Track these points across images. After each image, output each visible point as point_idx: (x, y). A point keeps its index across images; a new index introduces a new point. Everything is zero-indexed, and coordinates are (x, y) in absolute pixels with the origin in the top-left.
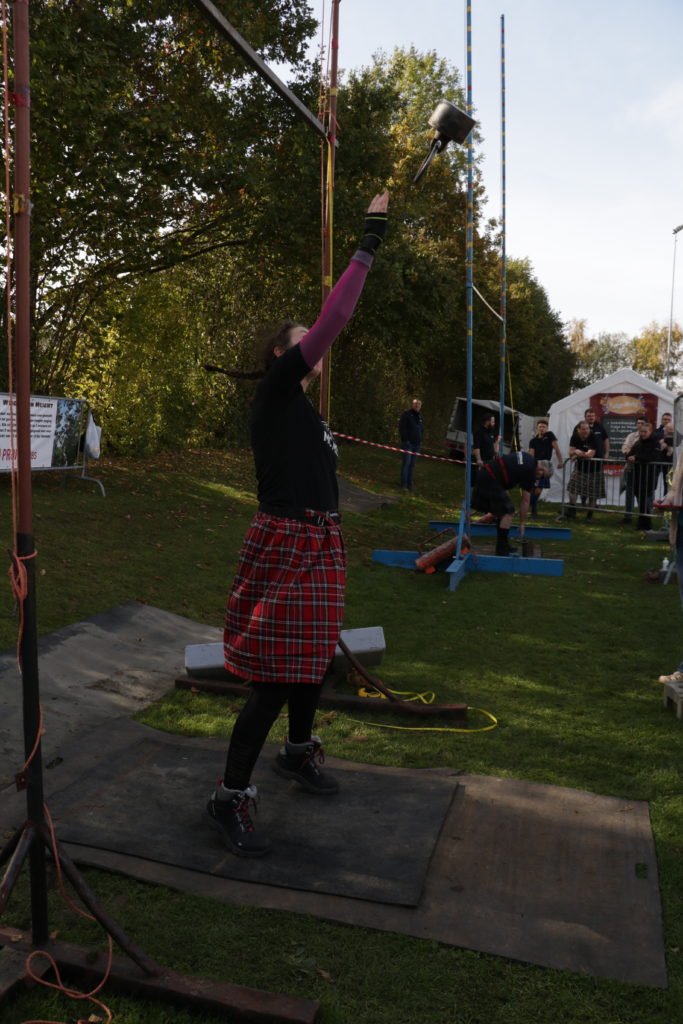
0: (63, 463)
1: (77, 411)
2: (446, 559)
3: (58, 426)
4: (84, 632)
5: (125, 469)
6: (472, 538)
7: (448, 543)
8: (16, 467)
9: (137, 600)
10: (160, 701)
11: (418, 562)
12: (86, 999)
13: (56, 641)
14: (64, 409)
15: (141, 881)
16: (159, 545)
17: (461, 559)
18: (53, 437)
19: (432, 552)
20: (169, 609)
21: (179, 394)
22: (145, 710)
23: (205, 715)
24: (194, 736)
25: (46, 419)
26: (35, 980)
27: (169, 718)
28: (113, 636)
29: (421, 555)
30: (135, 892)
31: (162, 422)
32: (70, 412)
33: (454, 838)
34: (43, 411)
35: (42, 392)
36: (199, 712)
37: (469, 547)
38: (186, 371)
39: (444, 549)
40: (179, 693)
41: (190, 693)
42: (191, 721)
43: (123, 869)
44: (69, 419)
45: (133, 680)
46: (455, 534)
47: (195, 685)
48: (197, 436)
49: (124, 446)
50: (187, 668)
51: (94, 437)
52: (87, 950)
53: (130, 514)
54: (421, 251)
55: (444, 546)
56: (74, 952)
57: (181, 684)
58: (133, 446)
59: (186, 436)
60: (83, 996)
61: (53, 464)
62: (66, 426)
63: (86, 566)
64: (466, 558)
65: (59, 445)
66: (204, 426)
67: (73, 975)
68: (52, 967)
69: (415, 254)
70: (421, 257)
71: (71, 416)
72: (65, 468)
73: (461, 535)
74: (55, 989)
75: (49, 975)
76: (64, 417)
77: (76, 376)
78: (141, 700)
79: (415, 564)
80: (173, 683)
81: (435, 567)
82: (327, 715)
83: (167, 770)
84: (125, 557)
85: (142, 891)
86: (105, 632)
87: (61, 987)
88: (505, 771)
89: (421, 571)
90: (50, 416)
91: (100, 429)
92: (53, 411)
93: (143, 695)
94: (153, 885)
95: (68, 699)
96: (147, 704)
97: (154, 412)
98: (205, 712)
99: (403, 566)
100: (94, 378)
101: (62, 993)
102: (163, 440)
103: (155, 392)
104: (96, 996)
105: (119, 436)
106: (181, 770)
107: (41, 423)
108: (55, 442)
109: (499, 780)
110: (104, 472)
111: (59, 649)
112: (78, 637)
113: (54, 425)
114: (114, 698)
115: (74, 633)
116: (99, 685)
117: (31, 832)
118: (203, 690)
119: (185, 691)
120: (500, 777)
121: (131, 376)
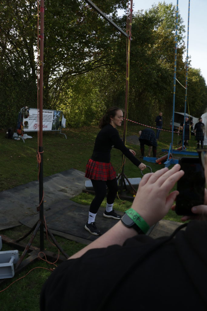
0: (55, 129)
1: (59, 114)
2: (165, 160)
3: (54, 118)
4: (58, 176)
5: (73, 131)
6: (173, 154)
7: (166, 155)
8: (39, 130)
9: (74, 168)
10: (78, 195)
11: (156, 161)
12: (52, 264)
13: (51, 178)
14: (55, 113)
15: (68, 239)
16: (81, 153)
17: (169, 160)
18: (52, 122)
19: (161, 158)
20: (82, 171)
21: (90, 109)
22: (73, 198)
23: (90, 200)
24: (86, 205)
25: (50, 116)
26: (40, 258)
27: (80, 200)
28: (66, 178)
29: (157, 159)
30: (67, 242)
31: (84, 118)
32: (58, 114)
33: (154, 235)
34: (50, 114)
35: (50, 108)
36: (88, 199)
37: (172, 157)
38: (92, 102)
39: (164, 157)
40: (83, 194)
41: (86, 194)
42: (86, 201)
43: (64, 236)
44: (57, 116)
45: (71, 190)
46: (167, 153)
47: (87, 192)
48: (94, 122)
49: (73, 124)
50: (86, 187)
51: (64, 122)
52: (53, 253)
53: (73, 144)
54: (164, 67)
55: (164, 156)
56: (50, 254)
57: (84, 191)
58: (75, 125)
59: (91, 122)
60: (52, 263)
61: (52, 129)
62: (56, 118)
63: (60, 158)
64: (171, 160)
65: (54, 124)
66: (97, 119)
67: (49, 258)
68: (45, 256)
69: (162, 68)
70: (164, 69)
71: (57, 115)
72: (56, 130)
73: (170, 153)
74: (45, 261)
75: (44, 258)
76: (55, 116)
77: (60, 104)
78: (73, 195)
79: (155, 161)
80: (82, 191)
81: (161, 162)
82: (123, 201)
83: (78, 213)
84: (71, 156)
85: (69, 242)
86: (64, 177)
87: (47, 261)
88: (171, 219)
89: (157, 163)
90: (51, 115)
91: (66, 119)
92: (52, 114)
93: (73, 193)
94: (72, 241)
95: (53, 194)
96: (74, 196)
97: (82, 115)
98: (90, 199)
99: (152, 162)
100: (64, 104)
101: (47, 262)
102: (85, 123)
103: (83, 109)
104: (55, 264)
105: (72, 122)
106: (82, 213)
107: (49, 118)
108: (53, 123)
109: (169, 221)
110: (67, 132)
111: (51, 180)
112: (57, 177)
113: (52, 118)
114: (66, 194)
115: (56, 176)
116: (62, 190)
117: (40, 222)
118: (90, 193)
119: (85, 193)
120: (169, 220)
121: (76, 104)
